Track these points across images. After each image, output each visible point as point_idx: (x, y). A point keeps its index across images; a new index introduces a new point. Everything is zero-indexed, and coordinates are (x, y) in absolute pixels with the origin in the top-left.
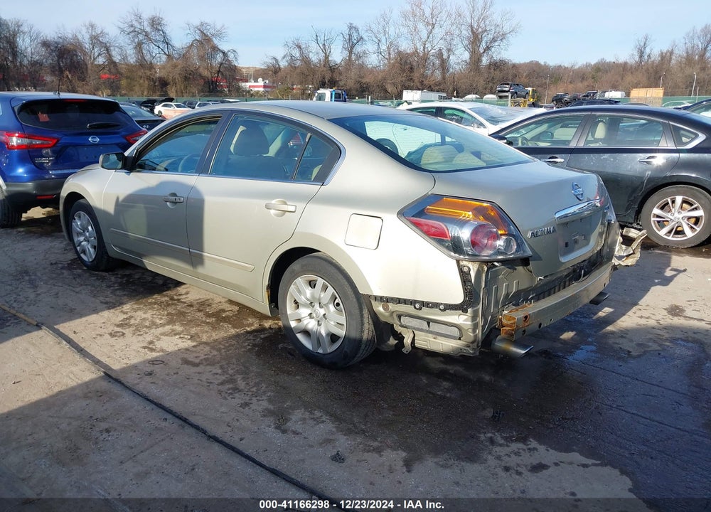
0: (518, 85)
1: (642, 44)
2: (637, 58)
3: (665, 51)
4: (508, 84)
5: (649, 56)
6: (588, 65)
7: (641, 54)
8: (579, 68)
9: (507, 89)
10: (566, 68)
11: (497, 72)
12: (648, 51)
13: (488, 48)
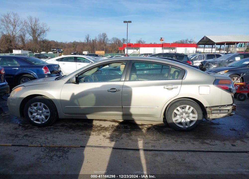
0: (59, 49)
1: (87, 37)
2: (87, 41)
3: (93, 40)
4: (55, 48)
5: (90, 41)
6: (71, 43)
7: (88, 40)
8: (68, 43)
9: (55, 50)
10: (64, 43)
11: (44, 44)
12: (89, 39)
13: (39, 35)
